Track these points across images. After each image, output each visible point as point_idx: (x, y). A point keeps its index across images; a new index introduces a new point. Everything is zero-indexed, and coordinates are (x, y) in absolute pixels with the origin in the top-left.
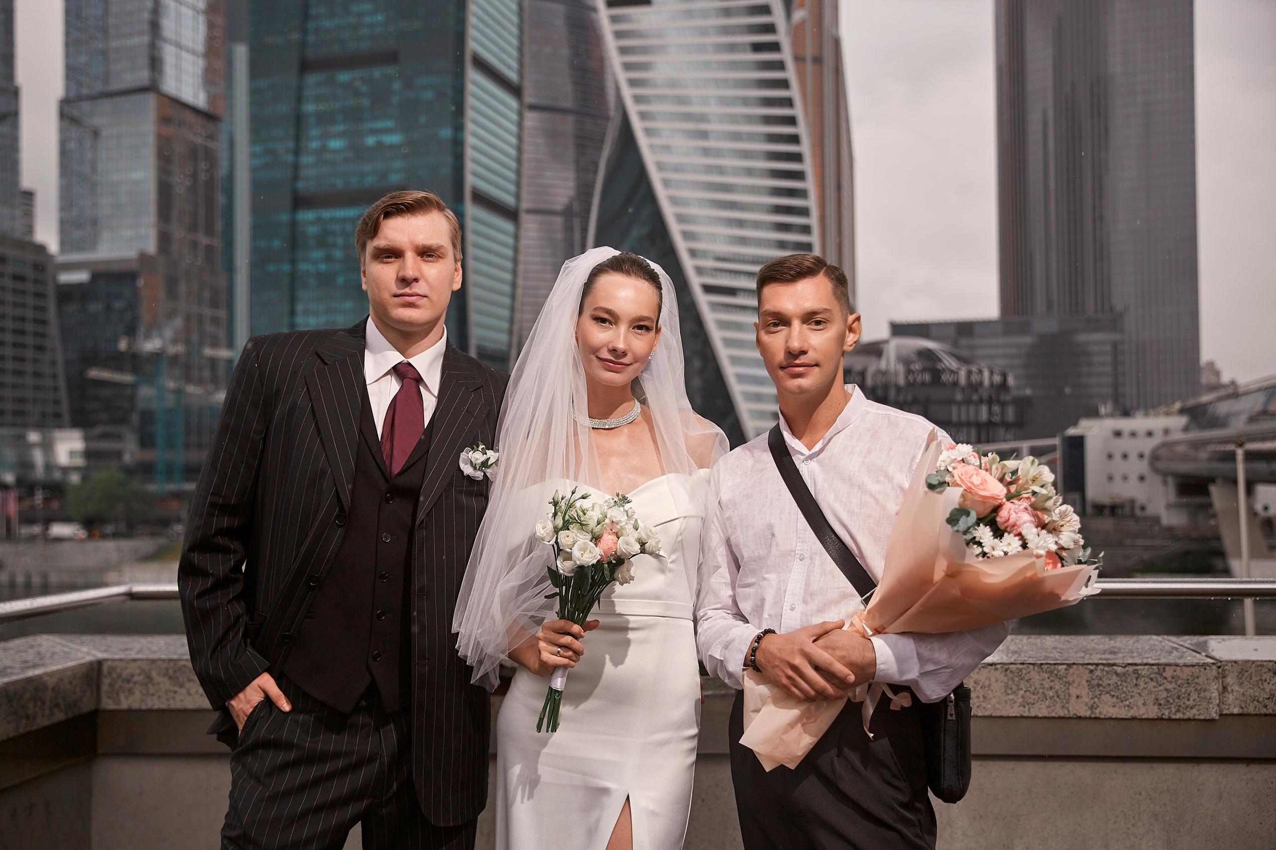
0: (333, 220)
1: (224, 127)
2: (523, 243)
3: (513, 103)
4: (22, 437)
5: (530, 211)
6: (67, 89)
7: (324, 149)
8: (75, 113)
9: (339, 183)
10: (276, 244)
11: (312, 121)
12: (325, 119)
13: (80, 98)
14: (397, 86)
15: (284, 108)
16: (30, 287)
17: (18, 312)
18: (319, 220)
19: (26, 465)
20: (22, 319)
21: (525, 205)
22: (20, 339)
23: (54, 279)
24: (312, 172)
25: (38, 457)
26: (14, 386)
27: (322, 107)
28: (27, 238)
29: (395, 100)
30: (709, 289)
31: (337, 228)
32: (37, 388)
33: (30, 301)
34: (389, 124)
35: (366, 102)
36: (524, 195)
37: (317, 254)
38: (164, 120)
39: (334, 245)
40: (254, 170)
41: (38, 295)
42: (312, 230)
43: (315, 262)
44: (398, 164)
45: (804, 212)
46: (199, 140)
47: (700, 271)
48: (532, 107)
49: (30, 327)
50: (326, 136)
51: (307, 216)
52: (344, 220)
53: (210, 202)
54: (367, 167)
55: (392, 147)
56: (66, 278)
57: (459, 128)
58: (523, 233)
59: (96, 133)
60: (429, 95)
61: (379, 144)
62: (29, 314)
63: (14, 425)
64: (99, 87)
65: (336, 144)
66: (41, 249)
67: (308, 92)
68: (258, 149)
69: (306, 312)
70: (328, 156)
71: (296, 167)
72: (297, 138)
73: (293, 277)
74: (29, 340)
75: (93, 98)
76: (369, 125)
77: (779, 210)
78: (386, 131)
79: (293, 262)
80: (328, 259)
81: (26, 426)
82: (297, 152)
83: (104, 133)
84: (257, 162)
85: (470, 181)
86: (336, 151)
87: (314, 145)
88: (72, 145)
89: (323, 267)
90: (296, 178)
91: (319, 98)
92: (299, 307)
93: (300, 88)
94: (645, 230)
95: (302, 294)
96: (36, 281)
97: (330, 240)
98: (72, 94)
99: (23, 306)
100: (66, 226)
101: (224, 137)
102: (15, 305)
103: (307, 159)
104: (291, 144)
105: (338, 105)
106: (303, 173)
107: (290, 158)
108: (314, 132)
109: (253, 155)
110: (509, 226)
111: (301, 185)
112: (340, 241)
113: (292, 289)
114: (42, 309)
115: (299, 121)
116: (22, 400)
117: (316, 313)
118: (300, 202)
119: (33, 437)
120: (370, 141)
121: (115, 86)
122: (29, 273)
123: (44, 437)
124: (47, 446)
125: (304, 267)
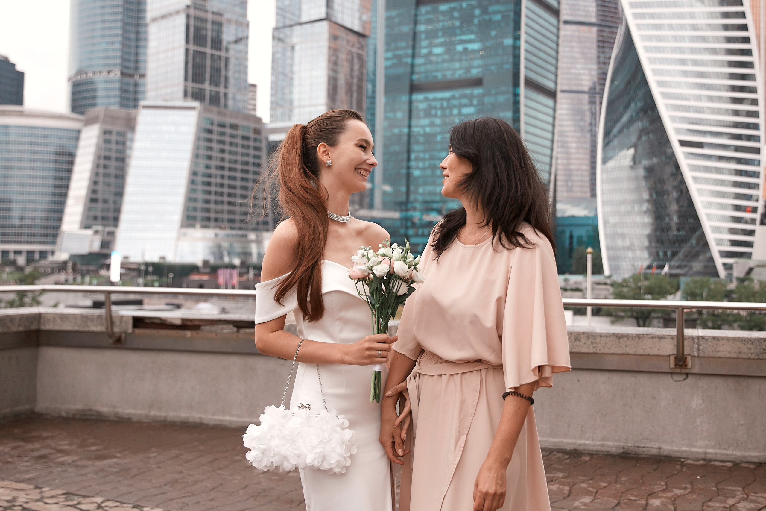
0: (435, 99)
1: (371, 41)
2: (558, 112)
3: (553, 20)
4: (245, 236)
5: (563, 91)
6: (277, 21)
7: (430, 54)
8: (282, 36)
9: (439, 75)
10: (399, 115)
11: (423, 36)
12: (431, 35)
13: (284, 27)
14: (477, 12)
15: (406, 29)
16: (252, 143)
17: (245, 159)
18: (426, 99)
19: (246, 254)
20: (247, 163)
21: (559, 88)
22: (245, 176)
23: (267, 139)
24: (422, 69)
25: (254, 249)
26: (241, 205)
27: (430, 27)
28: (252, 113)
29: (476, 21)
30: (683, 143)
31: (438, 104)
32: (254, 206)
33: (251, 152)
34: (472, 37)
35: (457, 23)
36: (559, 80)
37: (425, 122)
38: (334, 38)
39: (436, 116)
40: (386, 68)
41: (257, 149)
42: (422, 106)
43: (423, 127)
44: (477, 62)
45: (753, 90)
46: (355, 50)
47: (678, 131)
48: (566, 22)
49: (251, 168)
50: (431, 46)
51: (418, 97)
52: (442, 99)
53: (360, 89)
54: (457, 65)
55: (473, 51)
56: (273, 138)
57: (517, 38)
58: (558, 106)
59: (293, 48)
60: (498, 17)
61: (465, 49)
62: (251, 160)
63: (240, 229)
64: (296, 19)
65: (438, 50)
66: (259, 120)
67: (421, 18)
68: (390, 55)
69: (417, 159)
70: (433, 58)
71: (413, 66)
72: (414, 47)
73: (409, 135)
74: (251, 176)
75: (291, 26)
76: (458, 38)
77: (734, 88)
78: (470, 41)
79: (410, 126)
80: (432, 124)
81: (247, 229)
82: (413, 56)
83: (297, 48)
84: (389, 63)
85: (523, 72)
86: (438, 55)
87: (424, 51)
88: (279, 56)
89: (428, 130)
90: (412, 73)
91: (428, 22)
92: (413, 156)
93: (416, 16)
94: (640, 105)
95: (415, 147)
96: (255, 140)
97: (433, 112)
98: (280, 25)
99: (248, 155)
100: (275, 105)
101: (371, 47)
102: (243, 155)
103: (419, 61)
104: (410, 51)
105: (440, 25)
106: (417, 69)
107: (409, 60)
108: (424, 43)
109: (387, 59)
110: (549, 102)
111: (415, 77)
112: (439, 113)
113: (409, 143)
114: (258, 157)
115: (415, 35)
116: (246, 214)
117: (423, 160)
118: (414, 88)
119: (252, 236)
120: (460, 48)
121: (304, 19)
122: (252, 135)
123: (257, 236)
124: (259, 242)
125: (415, 130)
